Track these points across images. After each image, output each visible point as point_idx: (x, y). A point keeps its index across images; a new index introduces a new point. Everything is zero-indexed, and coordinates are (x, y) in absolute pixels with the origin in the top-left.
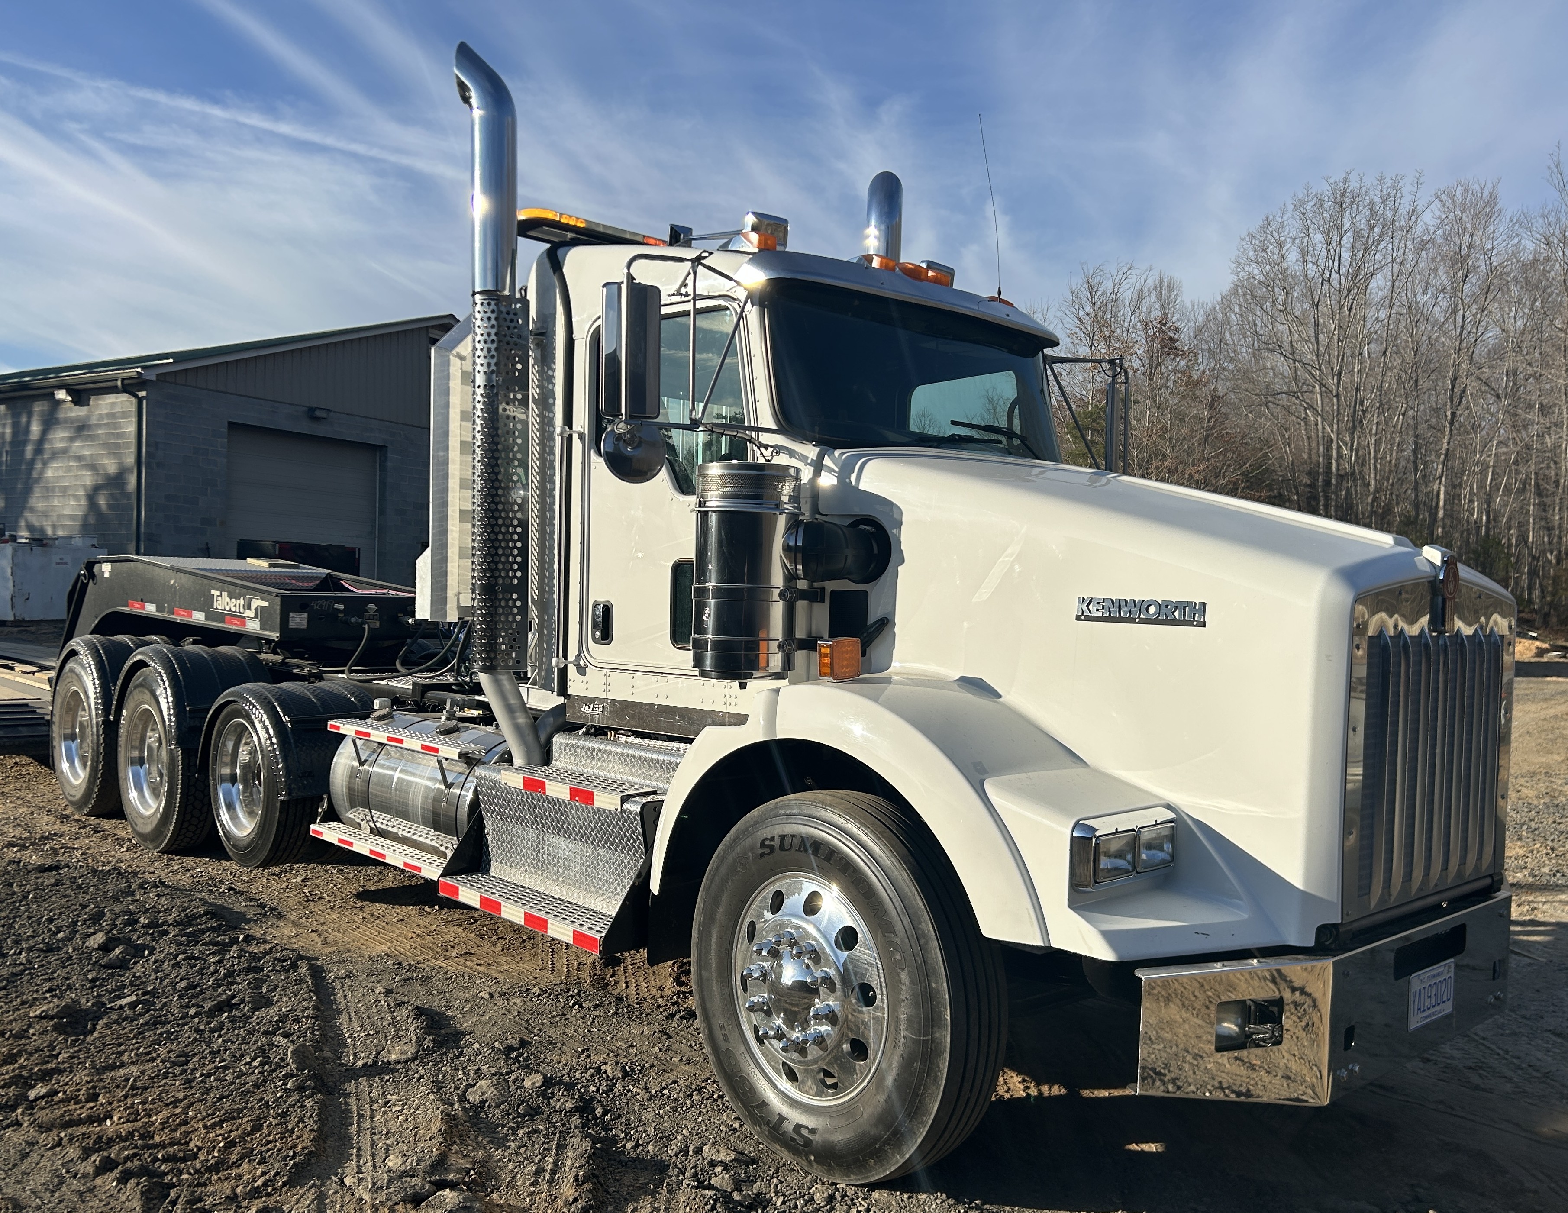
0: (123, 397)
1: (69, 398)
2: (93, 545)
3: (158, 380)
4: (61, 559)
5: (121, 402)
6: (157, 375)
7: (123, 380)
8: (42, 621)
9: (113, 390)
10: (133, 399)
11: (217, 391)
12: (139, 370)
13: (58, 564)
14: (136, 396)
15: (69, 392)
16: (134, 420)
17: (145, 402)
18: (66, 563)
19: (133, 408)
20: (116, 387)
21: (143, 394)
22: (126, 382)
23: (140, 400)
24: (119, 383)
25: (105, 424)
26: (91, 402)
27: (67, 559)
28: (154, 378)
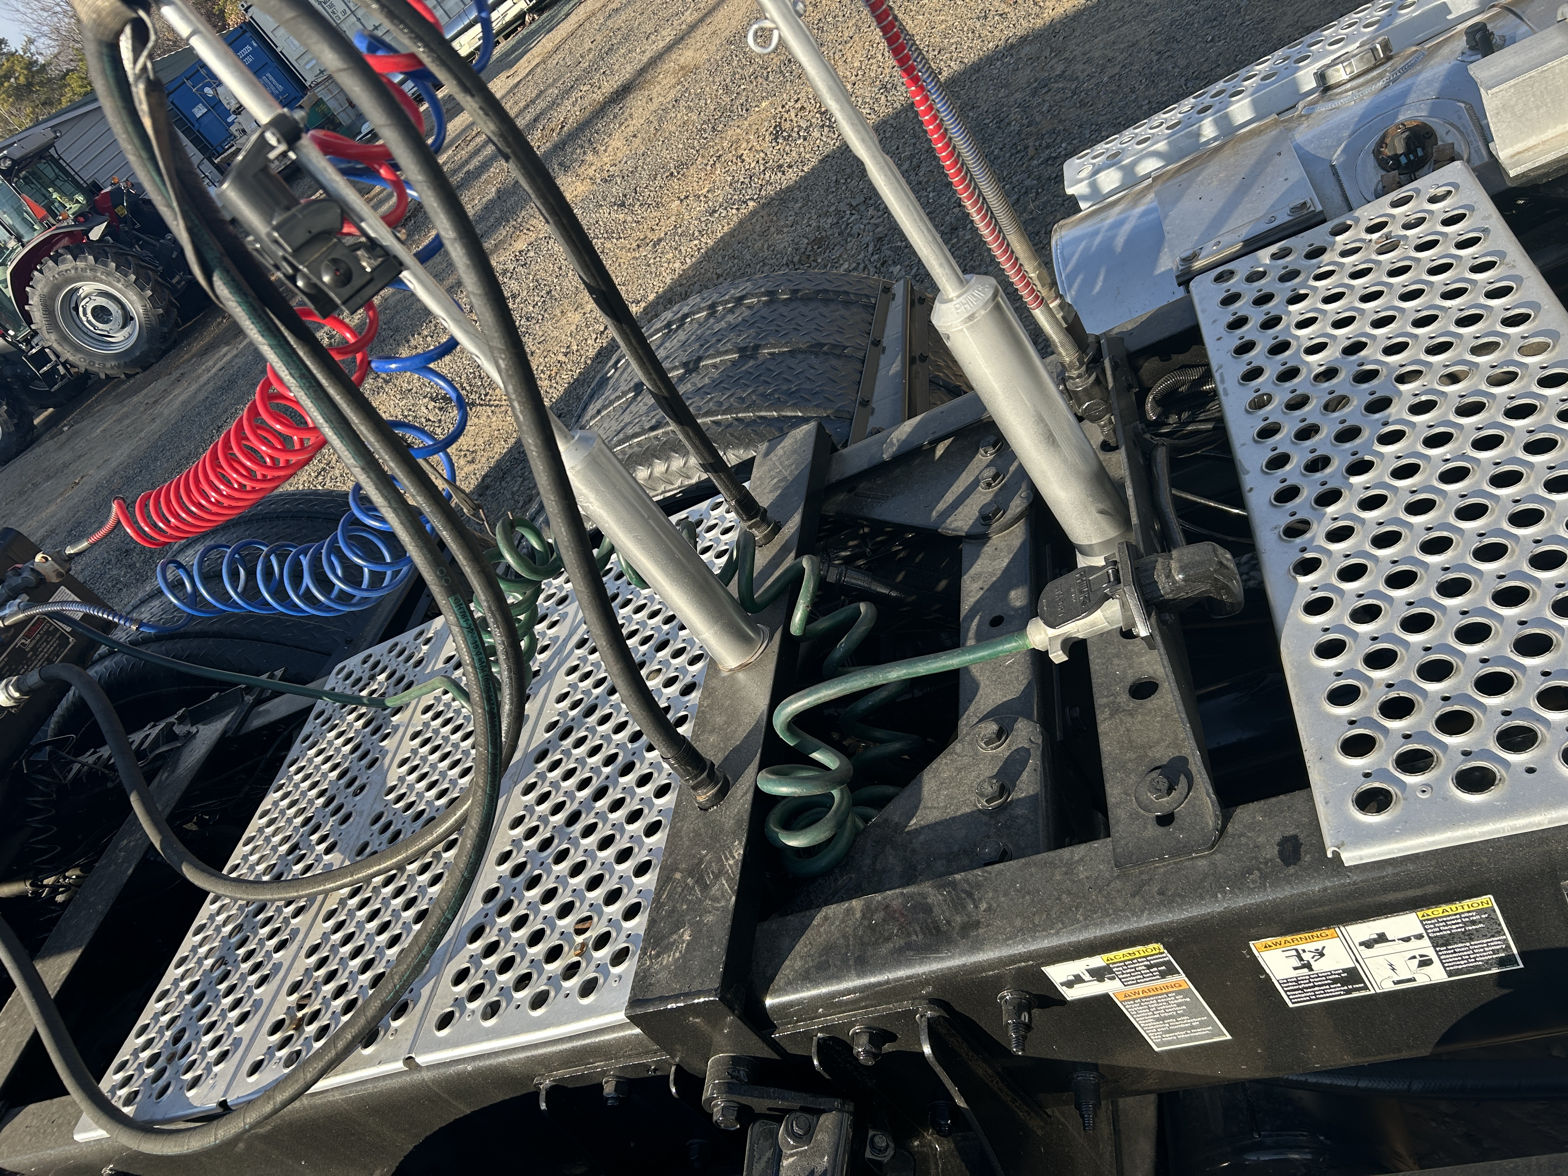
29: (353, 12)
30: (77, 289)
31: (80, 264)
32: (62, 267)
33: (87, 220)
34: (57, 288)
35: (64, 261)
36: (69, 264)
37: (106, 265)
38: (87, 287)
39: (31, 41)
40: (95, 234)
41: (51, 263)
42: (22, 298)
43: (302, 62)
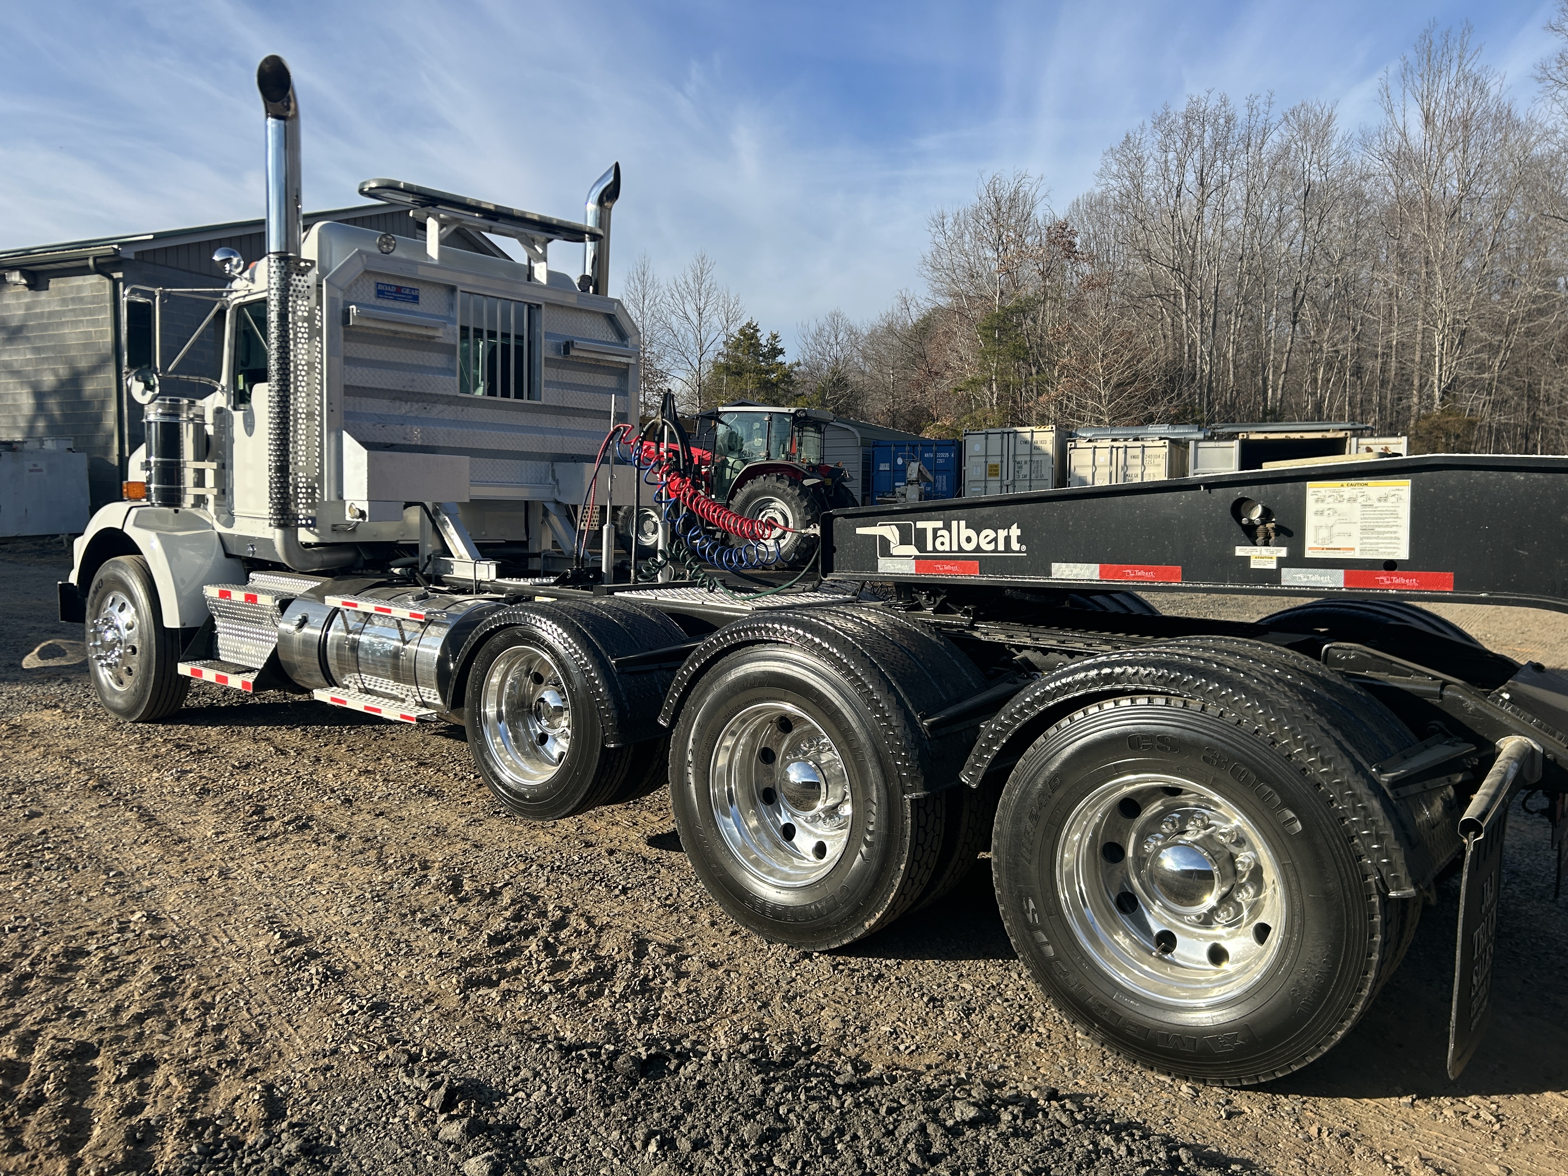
0: (94, 279)
1: (24, 281)
2: (70, 449)
3: (136, 259)
4: (35, 465)
5: (91, 284)
6: (136, 253)
7: (95, 259)
8: (17, 537)
9: (84, 271)
10: (107, 282)
11: (200, 274)
12: (116, 247)
13: (31, 471)
14: (110, 277)
15: (24, 274)
16: (108, 305)
17: (121, 284)
18: (41, 470)
19: (108, 291)
20: (88, 266)
21: (120, 275)
22: (98, 260)
23: (115, 283)
24: (91, 262)
25: (70, 310)
26: (51, 286)
27: (42, 465)
28: (132, 257)
29: (1030, 480)
30: (772, 501)
31: (789, 490)
32: (778, 485)
33: (813, 471)
34: (764, 493)
35: (782, 482)
36: (784, 485)
37: (802, 500)
38: (779, 504)
39: (798, 364)
40: (807, 482)
41: (774, 478)
42: (741, 483)
43: (972, 484)
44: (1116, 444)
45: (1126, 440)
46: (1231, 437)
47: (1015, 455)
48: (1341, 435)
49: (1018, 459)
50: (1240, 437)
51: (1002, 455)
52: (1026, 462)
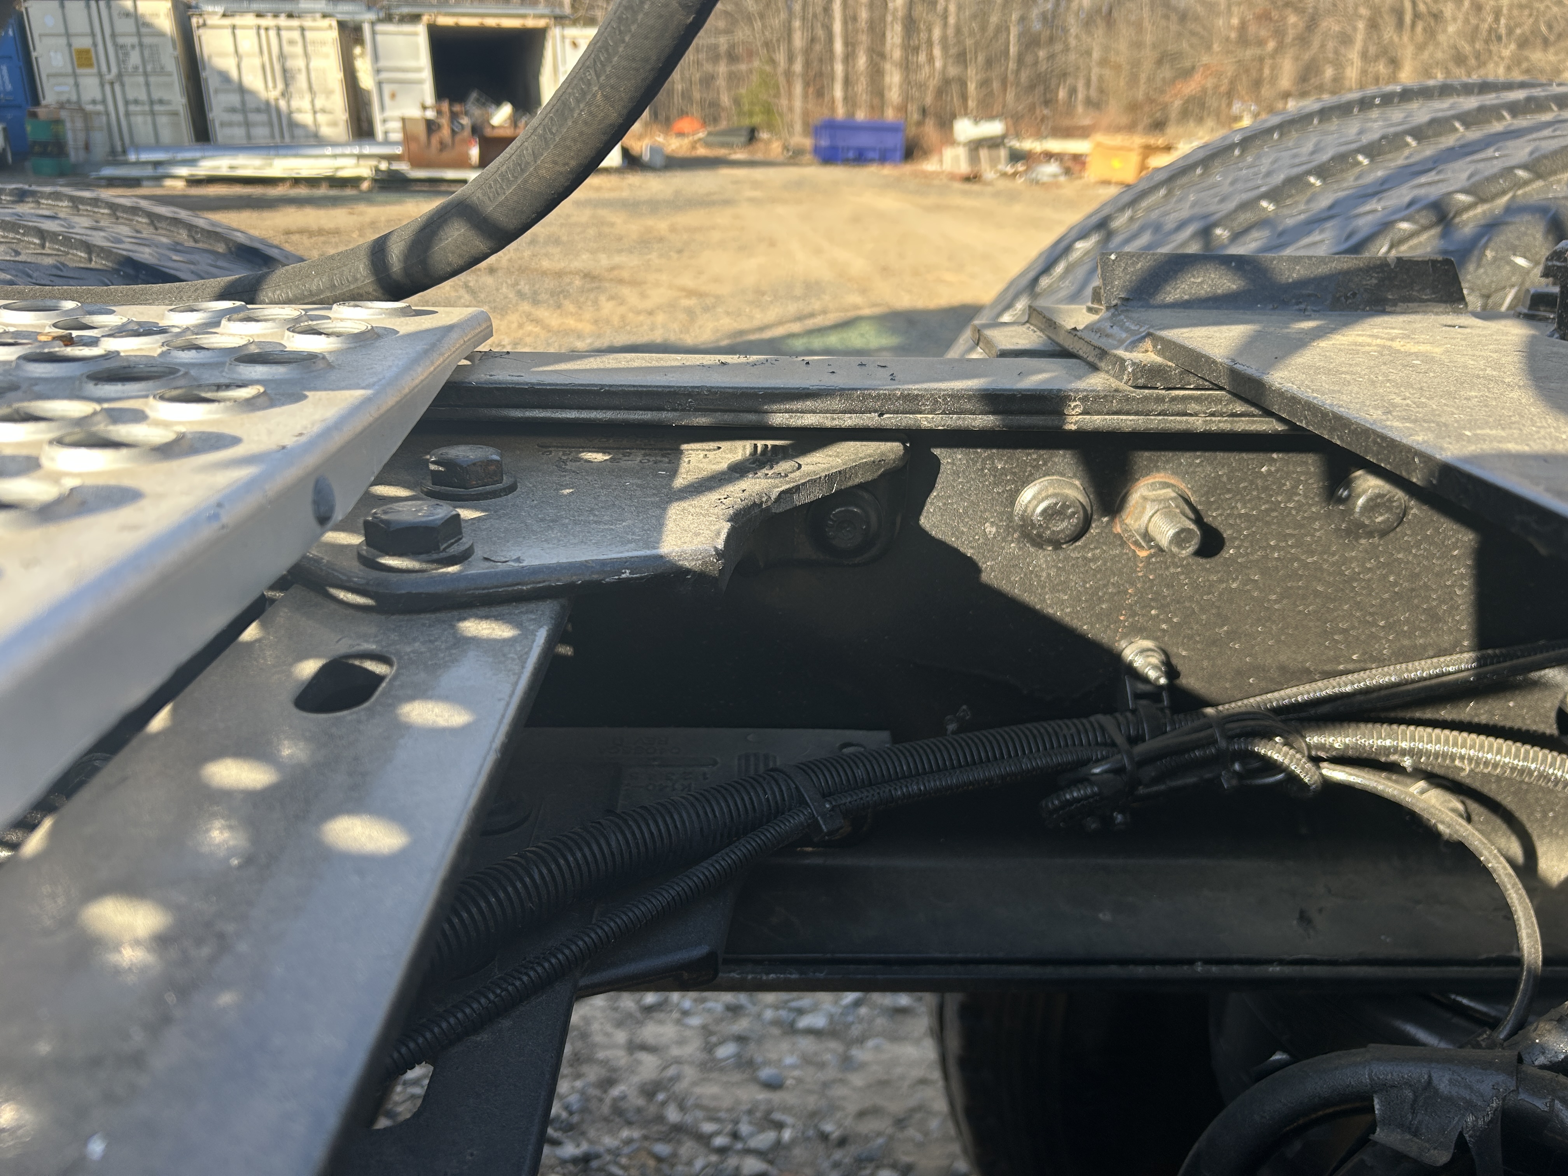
43: (53, 81)
44: (264, 22)
45: (276, 16)
46: (415, 18)
47: (113, 35)
48: (541, 23)
49: (121, 40)
50: (425, 19)
51: (93, 35)
52: (133, 47)
